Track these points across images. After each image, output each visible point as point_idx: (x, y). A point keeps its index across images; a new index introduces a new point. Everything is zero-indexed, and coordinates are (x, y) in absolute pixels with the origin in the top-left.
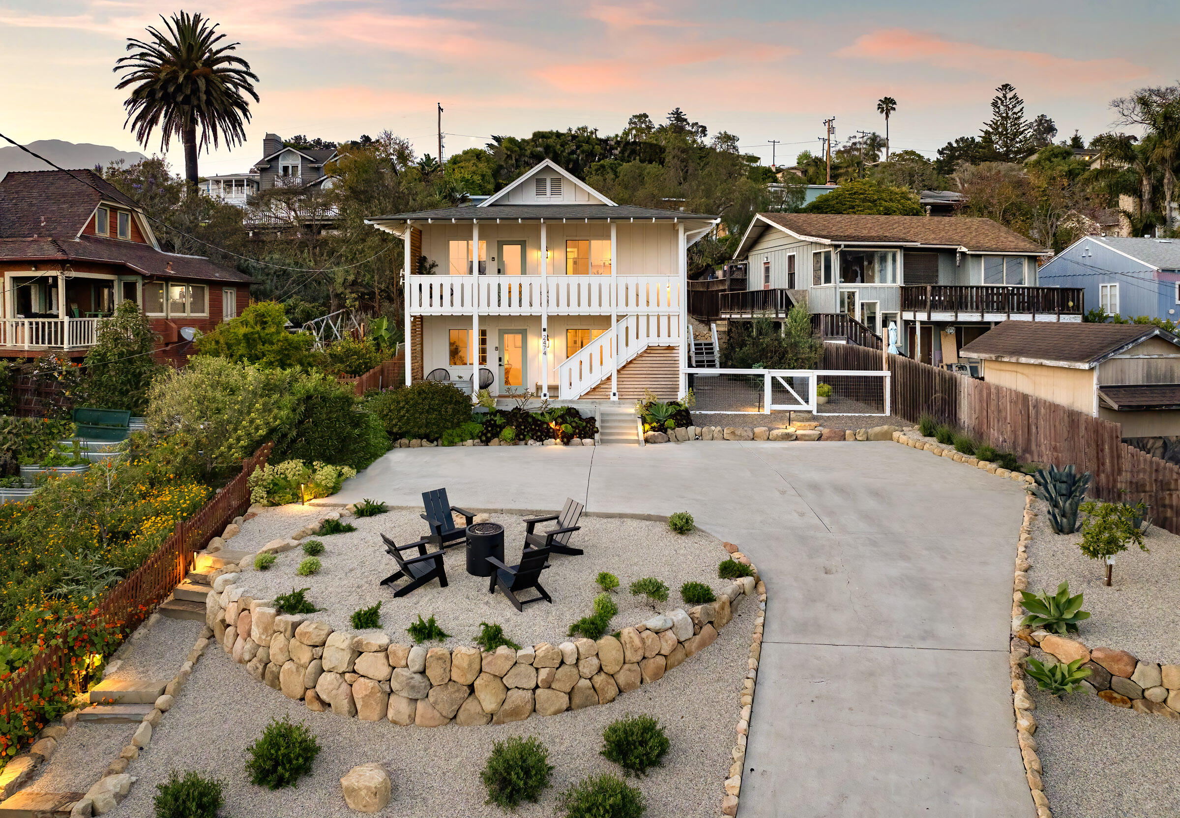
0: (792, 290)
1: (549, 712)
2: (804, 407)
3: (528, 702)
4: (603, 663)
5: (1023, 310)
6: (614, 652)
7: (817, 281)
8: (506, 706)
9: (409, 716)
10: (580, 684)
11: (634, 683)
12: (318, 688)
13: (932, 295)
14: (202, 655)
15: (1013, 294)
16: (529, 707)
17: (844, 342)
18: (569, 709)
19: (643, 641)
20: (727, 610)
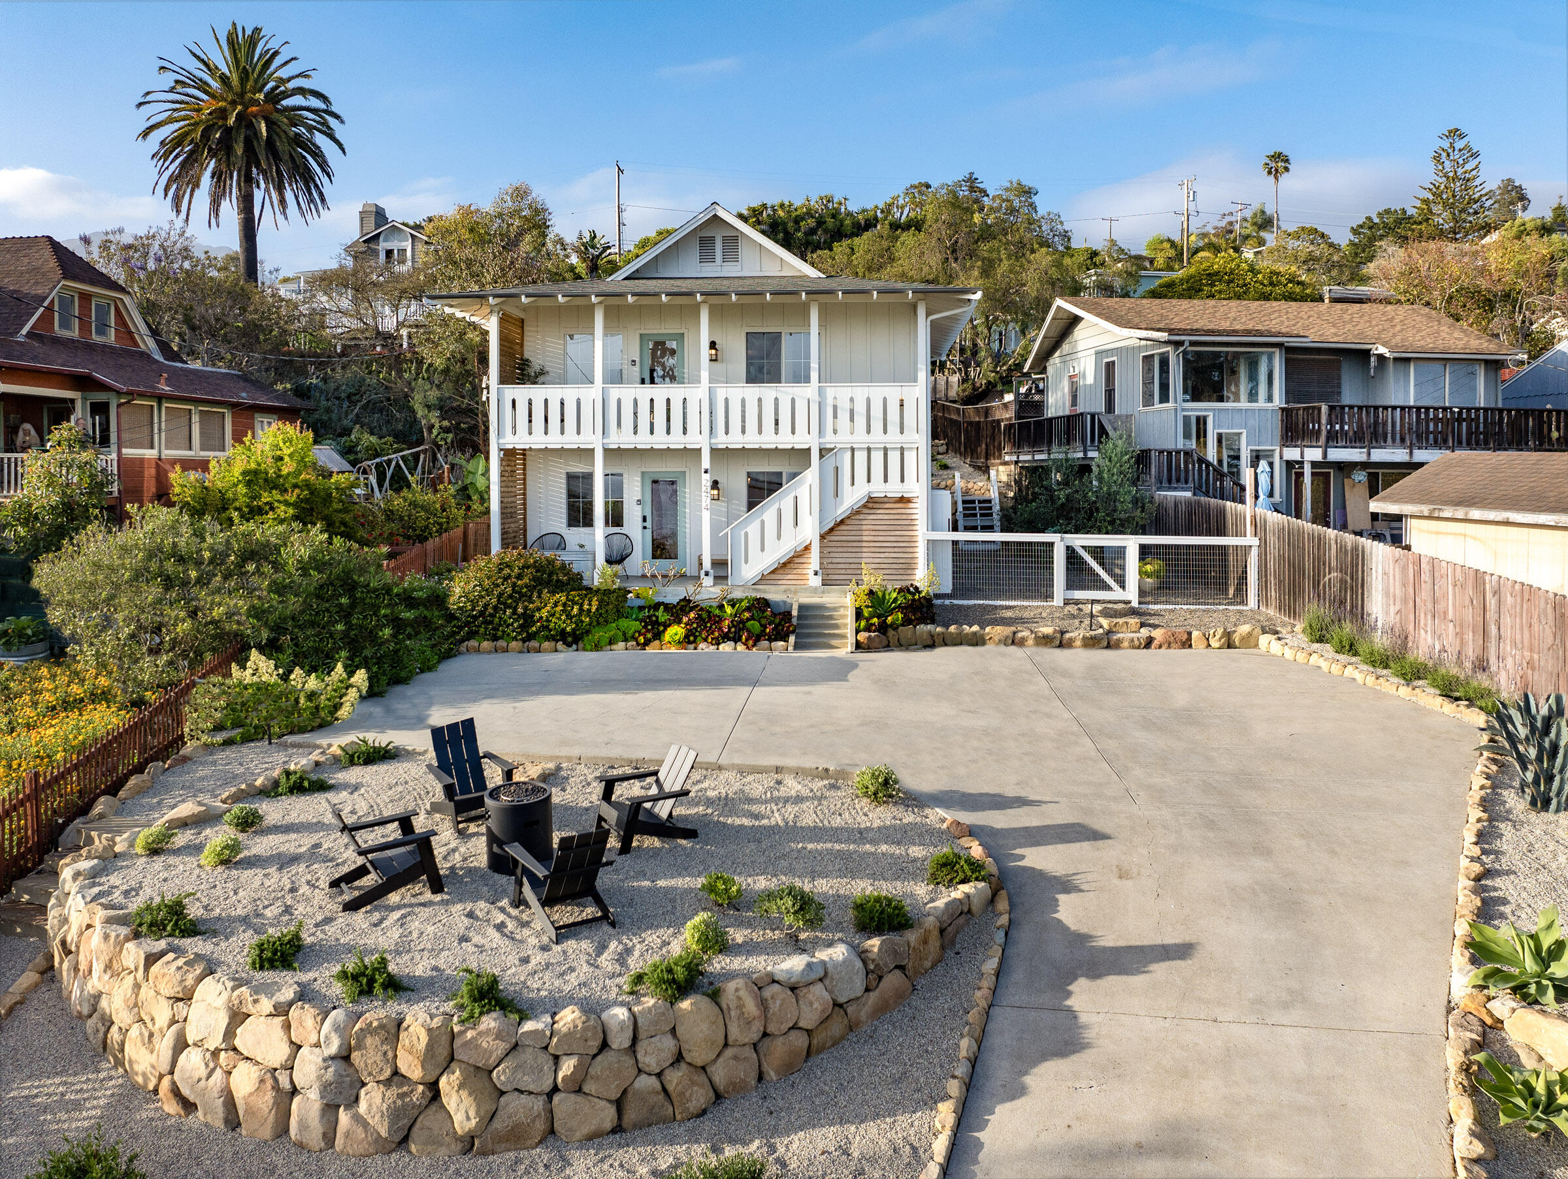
0: (1111, 416)
1: (578, 1135)
2: (1117, 594)
3: (539, 1116)
4: (685, 1046)
5: (1477, 443)
6: (704, 1026)
7: (1148, 400)
8: (497, 1124)
9: (324, 1135)
10: (637, 1085)
11: (743, 1081)
12: (176, 1077)
13: (1330, 422)
14: (21, 1003)
15: (1460, 420)
16: (540, 1126)
17: (1189, 494)
18: (618, 1129)
19: (763, 1004)
20: (934, 943)
